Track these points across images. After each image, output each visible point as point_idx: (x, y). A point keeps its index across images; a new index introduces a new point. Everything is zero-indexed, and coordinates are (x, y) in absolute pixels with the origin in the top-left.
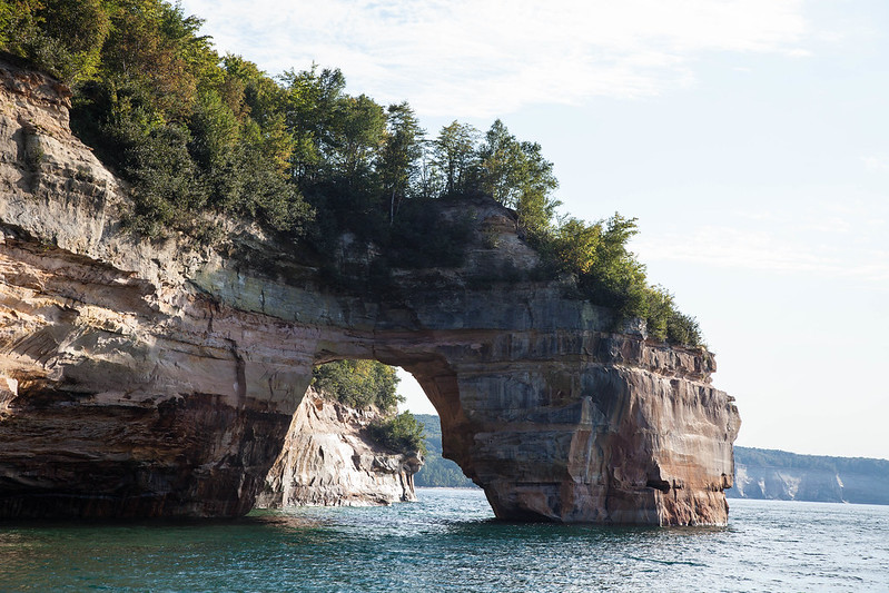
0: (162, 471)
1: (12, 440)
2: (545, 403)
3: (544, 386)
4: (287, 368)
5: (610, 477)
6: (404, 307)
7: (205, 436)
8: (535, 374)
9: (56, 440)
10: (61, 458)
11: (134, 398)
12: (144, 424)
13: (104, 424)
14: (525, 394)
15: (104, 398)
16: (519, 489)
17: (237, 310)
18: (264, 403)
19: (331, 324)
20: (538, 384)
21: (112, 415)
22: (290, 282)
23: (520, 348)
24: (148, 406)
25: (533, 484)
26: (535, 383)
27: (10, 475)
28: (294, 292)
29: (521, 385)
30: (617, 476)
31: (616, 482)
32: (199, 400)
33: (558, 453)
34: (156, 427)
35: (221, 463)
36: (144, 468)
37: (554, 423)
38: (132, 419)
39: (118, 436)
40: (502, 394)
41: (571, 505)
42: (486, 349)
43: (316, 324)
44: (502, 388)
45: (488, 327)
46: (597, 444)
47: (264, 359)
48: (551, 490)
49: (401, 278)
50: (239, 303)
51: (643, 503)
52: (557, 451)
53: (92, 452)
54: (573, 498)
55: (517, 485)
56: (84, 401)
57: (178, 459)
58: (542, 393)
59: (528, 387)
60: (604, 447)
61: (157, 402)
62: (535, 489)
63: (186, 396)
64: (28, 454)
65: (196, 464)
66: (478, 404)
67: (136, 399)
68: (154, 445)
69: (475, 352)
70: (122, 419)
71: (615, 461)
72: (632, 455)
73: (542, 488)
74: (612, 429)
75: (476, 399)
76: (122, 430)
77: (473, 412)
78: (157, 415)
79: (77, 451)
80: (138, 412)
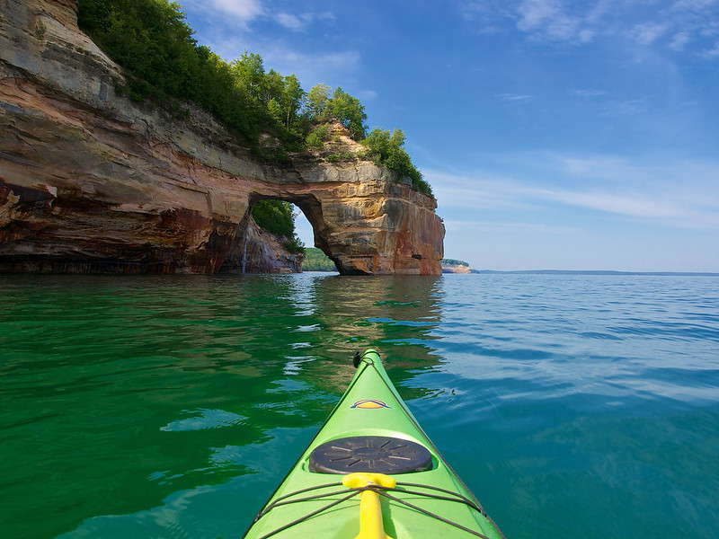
0: (168, 250)
1: (71, 229)
2: (365, 217)
4: (234, 199)
5: (396, 254)
6: (295, 171)
7: (190, 231)
8: (360, 203)
9: (101, 231)
10: (107, 241)
11: (145, 207)
12: (153, 224)
13: (129, 223)
14: (355, 213)
15: (125, 207)
16: (353, 260)
17: (206, 166)
18: (222, 216)
19: (258, 179)
20: (362, 208)
21: (133, 218)
22: (235, 154)
23: (352, 191)
24: (154, 213)
25: (359, 257)
26: (360, 208)
27: (76, 249)
28: (237, 160)
29: (353, 209)
30: (399, 252)
31: (398, 256)
32: (185, 213)
33: (372, 242)
34: (161, 226)
35: (200, 246)
36: (156, 249)
38: (146, 220)
39: (139, 230)
40: (344, 213)
41: (378, 267)
42: (335, 192)
43: (250, 178)
44: (344, 211)
45: (337, 181)
46: (390, 238)
47: (222, 193)
48: (368, 260)
49: (292, 156)
50: (206, 162)
51: (411, 265)
52: (372, 240)
53: (126, 238)
54: (379, 263)
55: (352, 257)
56: (113, 208)
57: (175, 244)
58: (364, 212)
59: (356, 210)
60: (393, 239)
61: (159, 211)
62: (360, 259)
63: (177, 209)
64: (85, 238)
65: (186, 246)
66: (332, 218)
67: (146, 208)
68: (161, 235)
69: (330, 193)
70: (140, 220)
71: (398, 246)
72: (406, 243)
73: (364, 259)
74: (397, 230)
75: (331, 216)
76: (140, 227)
77: (329, 222)
78: (160, 219)
79: (117, 238)
80: (149, 216)
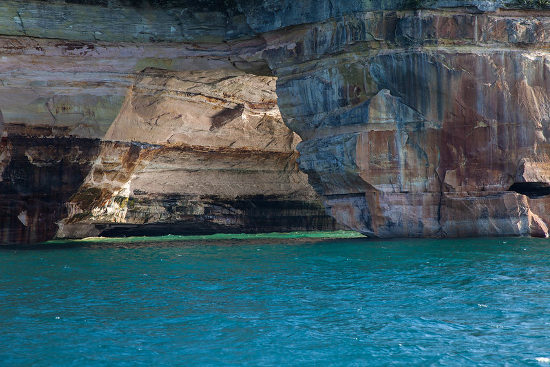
2: (343, 103)
3: (342, 83)
8: (334, 70)
14: (325, 95)
16: (332, 202)
20: (337, 82)
23: (324, 41)
25: (342, 196)
26: (334, 81)
29: (321, 84)
30: (450, 181)
31: (448, 188)
33: (346, 159)
37: (345, 125)
40: (310, 98)
41: (383, 218)
42: (299, 48)
44: (309, 91)
45: (296, 23)
48: (360, 201)
51: (485, 211)
52: (346, 156)
54: (382, 210)
55: (328, 198)
58: (342, 91)
59: (328, 86)
60: (426, 147)
66: (295, 110)
69: (291, 52)
71: (448, 162)
72: (474, 154)
73: (351, 201)
74: (431, 125)
75: (292, 105)
77: (291, 119)
